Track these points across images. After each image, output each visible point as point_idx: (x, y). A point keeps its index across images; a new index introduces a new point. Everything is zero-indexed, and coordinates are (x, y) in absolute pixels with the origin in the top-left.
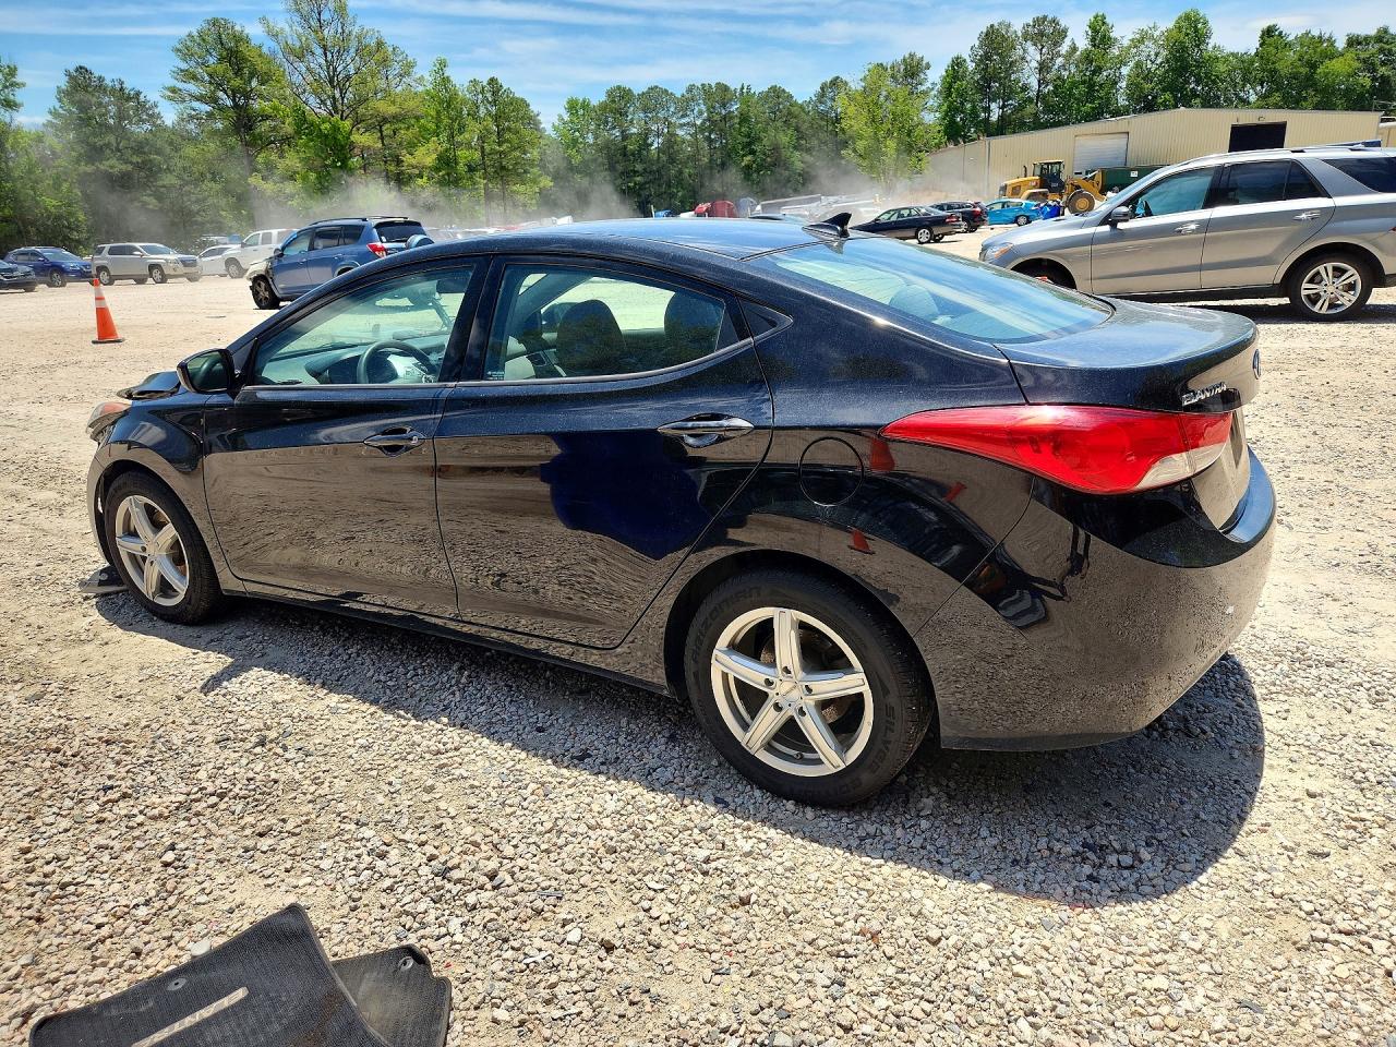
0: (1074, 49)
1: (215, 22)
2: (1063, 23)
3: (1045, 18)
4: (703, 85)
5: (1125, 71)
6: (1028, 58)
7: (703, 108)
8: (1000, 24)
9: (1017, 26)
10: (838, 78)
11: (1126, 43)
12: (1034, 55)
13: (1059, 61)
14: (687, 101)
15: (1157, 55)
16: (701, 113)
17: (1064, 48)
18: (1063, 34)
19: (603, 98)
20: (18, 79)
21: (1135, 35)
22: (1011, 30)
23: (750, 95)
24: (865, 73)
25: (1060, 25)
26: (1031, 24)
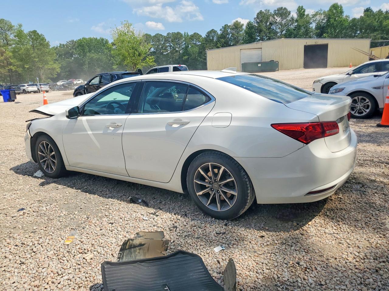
0: (293, 18)
3: (282, 8)
4: (173, 33)
8: (266, 10)
10: (213, 30)
11: (311, 16)
14: (168, 38)
17: (289, 18)
18: (289, 13)
21: (313, 14)
22: (270, 12)
23: (188, 35)
24: (222, 28)
25: (288, 11)
26: (277, 10)
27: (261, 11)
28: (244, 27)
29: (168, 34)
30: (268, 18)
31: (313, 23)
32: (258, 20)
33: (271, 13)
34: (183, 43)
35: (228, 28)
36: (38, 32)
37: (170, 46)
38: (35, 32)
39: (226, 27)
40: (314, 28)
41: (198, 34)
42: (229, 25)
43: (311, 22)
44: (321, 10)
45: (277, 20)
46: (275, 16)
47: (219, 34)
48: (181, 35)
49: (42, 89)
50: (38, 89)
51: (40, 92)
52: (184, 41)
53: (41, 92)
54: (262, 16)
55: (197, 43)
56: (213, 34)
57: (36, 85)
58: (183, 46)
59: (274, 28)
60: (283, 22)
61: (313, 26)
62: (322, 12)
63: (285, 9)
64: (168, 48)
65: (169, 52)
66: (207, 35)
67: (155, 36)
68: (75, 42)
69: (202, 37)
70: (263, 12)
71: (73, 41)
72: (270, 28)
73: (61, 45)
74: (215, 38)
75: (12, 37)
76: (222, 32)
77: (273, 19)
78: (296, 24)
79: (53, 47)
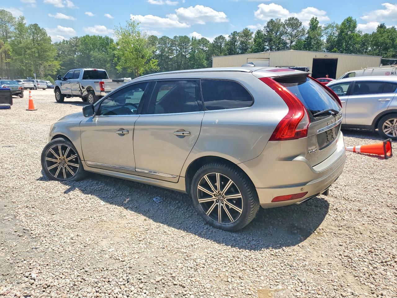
0: (304, 29)
3: (293, 18)
4: (180, 36)
9: (283, 21)
10: (221, 36)
11: (323, 28)
17: (300, 29)
21: (326, 26)
23: (195, 40)
24: (230, 34)
25: (300, 21)
26: (288, 19)
27: (272, 20)
28: (253, 36)
29: (175, 37)
30: (279, 28)
31: (324, 36)
32: (268, 29)
33: (282, 22)
34: (190, 47)
35: (237, 36)
36: (39, 26)
37: (177, 50)
38: (36, 25)
39: (234, 34)
40: (325, 41)
41: (206, 40)
42: (238, 32)
43: (322, 34)
44: (334, 23)
45: (287, 30)
46: (286, 26)
47: (227, 41)
48: (189, 40)
49: (39, 86)
50: (35, 86)
51: (36, 89)
52: (191, 45)
53: (38, 89)
54: (273, 25)
55: (204, 49)
56: (221, 40)
57: (33, 81)
58: (190, 51)
59: (284, 38)
60: (294, 33)
61: (324, 39)
62: (334, 25)
63: (296, 19)
64: (174, 52)
65: (175, 55)
66: (215, 40)
67: (161, 38)
68: (79, 39)
69: (210, 42)
70: (274, 21)
71: (76, 38)
72: (280, 38)
73: (64, 41)
74: (223, 45)
75: (12, 29)
76: (230, 39)
77: (283, 29)
78: (307, 36)
79: (56, 43)
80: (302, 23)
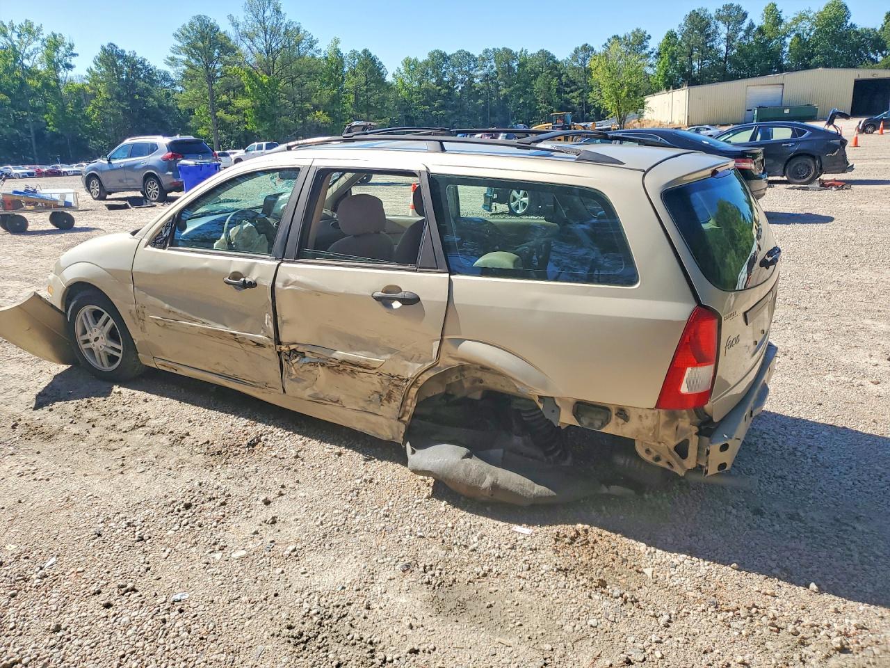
0: (752, 26)
1: (199, 18)
2: (744, 9)
4: (494, 49)
5: (788, 40)
6: (720, 32)
7: (494, 64)
8: (699, 9)
9: (712, 11)
10: (587, 45)
11: (789, 21)
12: (723, 30)
13: (741, 34)
14: (483, 60)
15: (811, 30)
16: (492, 67)
17: (745, 26)
18: (745, 15)
19: (426, 57)
20: (74, 51)
21: (796, 16)
22: (708, 13)
23: (527, 56)
24: (607, 41)
26: (722, 9)
27: (694, 11)
29: (486, 51)
33: (710, 15)
39: (614, 40)
41: (549, 53)
42: (619, 36)
47: (599, 53)
48: (514, 55)
56: (584, 54)
60: (732, 33)
62: (811, 15)
63: (739, 8)
66: (572, 54)
70: (698, 13)
78: (758, 36)
80: (748, 16)
